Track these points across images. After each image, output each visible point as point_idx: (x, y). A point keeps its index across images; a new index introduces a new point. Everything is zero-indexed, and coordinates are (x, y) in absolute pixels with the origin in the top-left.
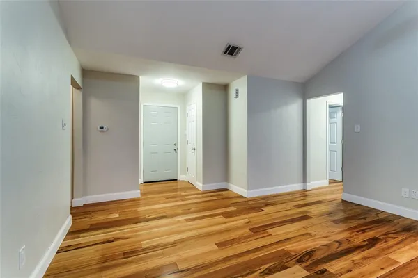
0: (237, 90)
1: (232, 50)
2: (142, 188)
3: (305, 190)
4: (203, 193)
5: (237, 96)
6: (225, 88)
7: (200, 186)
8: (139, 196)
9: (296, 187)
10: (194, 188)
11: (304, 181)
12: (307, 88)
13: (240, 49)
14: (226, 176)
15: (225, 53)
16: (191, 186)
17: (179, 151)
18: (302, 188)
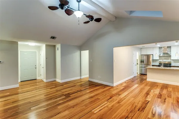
0: (58, 48)
1: (53, 38)
2: (20, 83)
3: (81, 79)
4: (46, 83)
5: (58, 50)
6: (55, 46)
7: (45, 80)
8: (18, 86)
9: (78, 78)
10: (43, 81)
11: (81, 76)
12: (81, 48)
13: (56, 37)
14: (55, 76)
15: (51, 38)
16: (42, 81)
17: (37, 68)
18: (80, 78)
